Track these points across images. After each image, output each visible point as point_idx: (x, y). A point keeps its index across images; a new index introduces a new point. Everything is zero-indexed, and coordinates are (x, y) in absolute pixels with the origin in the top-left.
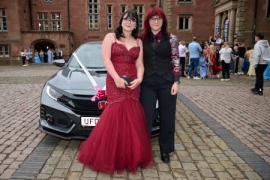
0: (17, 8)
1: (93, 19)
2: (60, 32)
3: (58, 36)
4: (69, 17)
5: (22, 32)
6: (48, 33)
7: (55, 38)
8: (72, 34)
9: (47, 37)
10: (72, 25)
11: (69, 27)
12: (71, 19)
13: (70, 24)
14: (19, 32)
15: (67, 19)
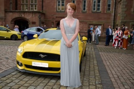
1: (61, 3)
2: (33, 12)
3: (31, 15)
5: (6, 12)
6: (24, 12)
7: (29, 17)
8: (44, 14)
9: (23, 15)
10: (44, 8)
11: (42, 9)
12: (44, 3)
13: (43, 7)
14: (4, 12)
15: (41, 3)
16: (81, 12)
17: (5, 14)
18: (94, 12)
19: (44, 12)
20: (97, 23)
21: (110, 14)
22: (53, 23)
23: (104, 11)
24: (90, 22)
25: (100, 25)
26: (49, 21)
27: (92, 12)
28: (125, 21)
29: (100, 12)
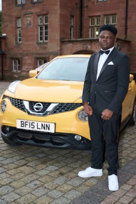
0: (59, 12)
4: (126, 19)
5: (63, 42)
6: (91, 41)
8: (129, 42)
9: (89, 47)
10: (128, 31)
11: (126, 33)
12: (129, 22)
13: (126, 29)
14: (59, 43)
15: (123, 22)
17: (61, 46)
19: (128, 39)
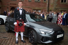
16: (28, 1)
18: (36, 2)
20: (38, 9)
21: (46, 4)
22: (8, 8)
23: (42, 1)
24: (34, 8)
25: (40, 10)
26: (5, 6)
27: (35, 2)
28: (56, 8)
29: (40, 2)
